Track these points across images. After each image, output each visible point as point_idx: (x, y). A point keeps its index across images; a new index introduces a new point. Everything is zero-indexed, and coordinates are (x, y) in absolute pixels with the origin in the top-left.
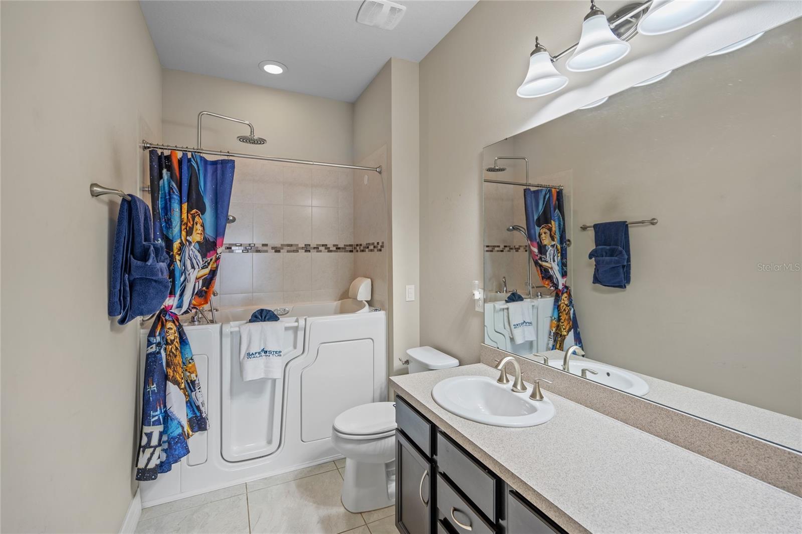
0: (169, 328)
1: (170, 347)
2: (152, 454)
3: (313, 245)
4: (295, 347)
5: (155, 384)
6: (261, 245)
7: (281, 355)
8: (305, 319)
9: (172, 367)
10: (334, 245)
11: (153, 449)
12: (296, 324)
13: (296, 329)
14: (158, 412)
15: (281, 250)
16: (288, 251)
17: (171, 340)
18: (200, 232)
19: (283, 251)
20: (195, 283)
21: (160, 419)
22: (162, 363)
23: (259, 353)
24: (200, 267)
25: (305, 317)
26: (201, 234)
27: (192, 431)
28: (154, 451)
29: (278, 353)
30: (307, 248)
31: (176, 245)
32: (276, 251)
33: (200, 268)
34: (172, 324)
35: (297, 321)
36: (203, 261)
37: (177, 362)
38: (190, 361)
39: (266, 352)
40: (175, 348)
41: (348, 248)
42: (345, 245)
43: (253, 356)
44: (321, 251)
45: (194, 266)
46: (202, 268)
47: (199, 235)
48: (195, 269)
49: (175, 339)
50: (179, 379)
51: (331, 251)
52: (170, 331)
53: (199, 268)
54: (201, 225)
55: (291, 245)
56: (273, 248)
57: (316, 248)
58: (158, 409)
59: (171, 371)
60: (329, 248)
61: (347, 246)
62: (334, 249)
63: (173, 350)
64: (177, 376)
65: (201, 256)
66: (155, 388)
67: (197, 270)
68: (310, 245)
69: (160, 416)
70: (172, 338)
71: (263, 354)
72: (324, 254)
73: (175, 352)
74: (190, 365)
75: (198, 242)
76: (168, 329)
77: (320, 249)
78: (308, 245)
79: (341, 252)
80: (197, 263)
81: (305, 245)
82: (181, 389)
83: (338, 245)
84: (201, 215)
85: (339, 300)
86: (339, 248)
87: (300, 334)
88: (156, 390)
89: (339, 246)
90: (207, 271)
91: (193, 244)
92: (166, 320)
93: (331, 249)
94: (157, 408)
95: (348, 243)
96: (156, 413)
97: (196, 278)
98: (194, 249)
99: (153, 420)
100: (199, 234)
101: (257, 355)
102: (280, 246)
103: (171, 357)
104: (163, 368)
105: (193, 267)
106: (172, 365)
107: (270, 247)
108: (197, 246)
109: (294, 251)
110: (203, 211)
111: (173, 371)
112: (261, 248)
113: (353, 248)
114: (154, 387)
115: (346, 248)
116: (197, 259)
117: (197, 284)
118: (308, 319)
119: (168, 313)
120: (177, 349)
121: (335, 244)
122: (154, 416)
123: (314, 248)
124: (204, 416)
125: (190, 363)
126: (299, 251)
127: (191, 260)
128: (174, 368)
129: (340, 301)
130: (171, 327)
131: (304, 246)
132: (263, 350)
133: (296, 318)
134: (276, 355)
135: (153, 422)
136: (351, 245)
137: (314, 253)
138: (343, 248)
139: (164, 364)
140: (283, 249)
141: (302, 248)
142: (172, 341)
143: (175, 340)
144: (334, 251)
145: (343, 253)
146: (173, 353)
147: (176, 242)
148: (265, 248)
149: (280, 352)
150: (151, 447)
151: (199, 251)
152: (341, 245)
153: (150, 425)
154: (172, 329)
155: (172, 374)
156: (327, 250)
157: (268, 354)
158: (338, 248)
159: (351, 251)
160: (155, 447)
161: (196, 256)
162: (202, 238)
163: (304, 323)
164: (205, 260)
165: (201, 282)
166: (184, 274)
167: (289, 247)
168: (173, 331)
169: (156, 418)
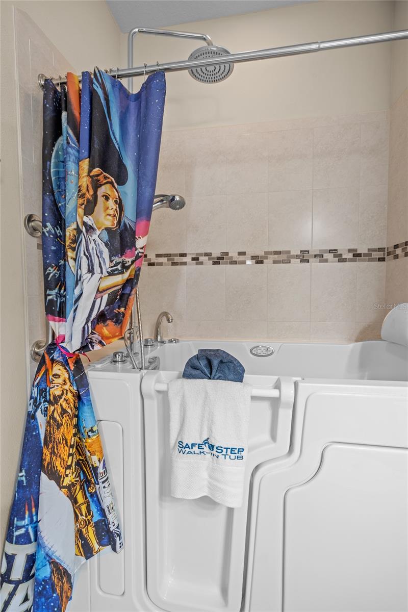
0: (55, 375)
1: (52, 408)
2: (12, 595)
3: (314, 250)
4: (274, 437)
5: (23, 471)
6: (237, 254)
7: (242, 458)
8: (296, 384)
9: (50, 447)
10: (350, 251)
11: (13, 586)
12: (275, 393)
13: (275, 403)
14: (26, 521)
15: (265, 261)
16: (275, 262)
17: (55, 397)
18: (112, 212)
19: (268, 262)
20: (95, 299)
21: (29, 533)
22: (39, 434)
23: (200, 446)
24: (104, 271)
25: (295, 379)
26: (115, 216)
27: (100, 544)
28: (15, 589)
29: (237, 452)
30: (304, 257)
31: (70, 231)
32: (257, 262)
33: (105, 273)
34: (61, 368)
35: (277, 386)
36: (111, 261)
37: (60, 436)
38: (90, 434)
39: (211, 447)
40: (60, 410)
41: (376, 255)
42: (369, 250)
43: (187, 450)
44: (326, 261)
45: (93, 269)
46: (111, 274)
47: (110, 218)
48: (93, 274)
49: (63, 394)
50: (59, 468)
51: (344, 260)
52: (56, 381)
53: (102, 272)
54: (116, 202)
55: (279, 253)
56: (253, 258)
57: (320, 256)
58: (27, 516)
59: (48, 453)
60: (341, 255)
61: (374, 250)
62: (350, 256)
63: (56, 415)
64: (58, 464)
65: (110, 251)
66: (24, 478)
67: (97, 275)
68: (308, 252)
69: (30, 527)
70: (58, 393)
71: (206, 449)
72: (333, 265)
73: (58, 418)
74: (89, 441)
75: (108, 230)
76: (53, 376)
77: (325, 257)
78: (306, 251)
79: (363, 261)
80: (100, 263)
81: (301, 252)
82: (61, 488)
83: (356, 250)
84: (116, 185)
85: (357, 341)
86: (359, 255)
87: (285, 415)
88: (25, 482)
89: (358, 252)
90: (119, 279)
91: (98, 232)
92: (53, 360)
93: (344, 257)
94: (25, 513)
95: (376, 246)
96: (23, 523)
97: (98, 290)
98: (99, 241)
99: (16, 533)
100: (110, 215)
101: (196, 449)
102: (263, 254)
103: (50, 427)
104: (41, 443)
105: (91, 271)
106: (51, 441)
107: (250, 257)
108: (105, 236)
109: (283, 262)
110: (121, 179)
111: (51, 454)
112: (236, 257)
113: (384, 255)
114: (22, 476)
115: (370, 255)
116: (101, 256)
117: (98, 301)
118: (301, 385)
119: (58, 348)
120: (64, 411)
121: (352, 248)
122: (19, 528)
123: (315, 256)
124: (111, 530)
125: (89, 436)
126: (292, 260)
127: (89, 257)
128: (53, 447)
129: (360, 344)
130: (59, 373)
131: (299, 253)
132: (206, 441)
133: (277, 377)
134: (233, 456)
135: (17, 537)
136: (380, 250)
137: (314, 264)
138: (365, 255)
139: (42, 437)
140: (267, 258)
141: (297, 257)
142: (57, 399)
143: (64, 397)
144: (350, 260)
145: (366, 263)
146: (55, 420)
147: (68, 227)
148: (242, 258)
149: (241, 450)
150: (10, 582)
151: (106, 245)
152: (362, 250)
153: (12, 543)
154: (59, 376)
155: (48, 459)
156: (337, 259)
157: (214, 452)
158: (357, 255)
159: (382, 259)
160: (17, 583)
161: (101, 253)
162: (115, 222)
163: (293, 392)
164: (117, 259)
165: (105, 297)
166: (80, 283)
167: (276, 256)
168: (60, 381)
169: (22, 531)
